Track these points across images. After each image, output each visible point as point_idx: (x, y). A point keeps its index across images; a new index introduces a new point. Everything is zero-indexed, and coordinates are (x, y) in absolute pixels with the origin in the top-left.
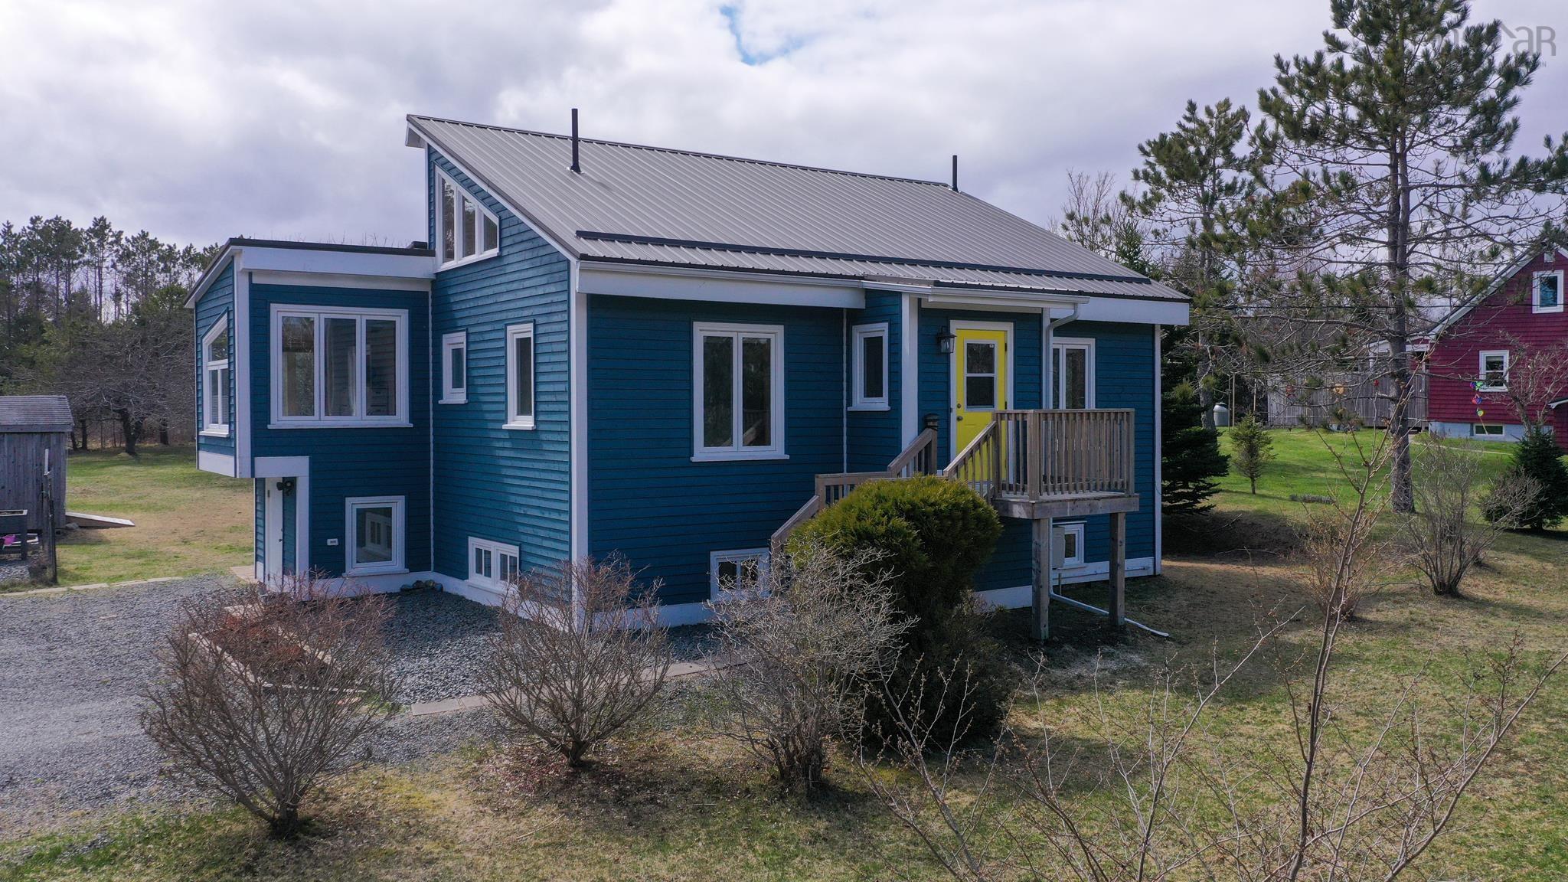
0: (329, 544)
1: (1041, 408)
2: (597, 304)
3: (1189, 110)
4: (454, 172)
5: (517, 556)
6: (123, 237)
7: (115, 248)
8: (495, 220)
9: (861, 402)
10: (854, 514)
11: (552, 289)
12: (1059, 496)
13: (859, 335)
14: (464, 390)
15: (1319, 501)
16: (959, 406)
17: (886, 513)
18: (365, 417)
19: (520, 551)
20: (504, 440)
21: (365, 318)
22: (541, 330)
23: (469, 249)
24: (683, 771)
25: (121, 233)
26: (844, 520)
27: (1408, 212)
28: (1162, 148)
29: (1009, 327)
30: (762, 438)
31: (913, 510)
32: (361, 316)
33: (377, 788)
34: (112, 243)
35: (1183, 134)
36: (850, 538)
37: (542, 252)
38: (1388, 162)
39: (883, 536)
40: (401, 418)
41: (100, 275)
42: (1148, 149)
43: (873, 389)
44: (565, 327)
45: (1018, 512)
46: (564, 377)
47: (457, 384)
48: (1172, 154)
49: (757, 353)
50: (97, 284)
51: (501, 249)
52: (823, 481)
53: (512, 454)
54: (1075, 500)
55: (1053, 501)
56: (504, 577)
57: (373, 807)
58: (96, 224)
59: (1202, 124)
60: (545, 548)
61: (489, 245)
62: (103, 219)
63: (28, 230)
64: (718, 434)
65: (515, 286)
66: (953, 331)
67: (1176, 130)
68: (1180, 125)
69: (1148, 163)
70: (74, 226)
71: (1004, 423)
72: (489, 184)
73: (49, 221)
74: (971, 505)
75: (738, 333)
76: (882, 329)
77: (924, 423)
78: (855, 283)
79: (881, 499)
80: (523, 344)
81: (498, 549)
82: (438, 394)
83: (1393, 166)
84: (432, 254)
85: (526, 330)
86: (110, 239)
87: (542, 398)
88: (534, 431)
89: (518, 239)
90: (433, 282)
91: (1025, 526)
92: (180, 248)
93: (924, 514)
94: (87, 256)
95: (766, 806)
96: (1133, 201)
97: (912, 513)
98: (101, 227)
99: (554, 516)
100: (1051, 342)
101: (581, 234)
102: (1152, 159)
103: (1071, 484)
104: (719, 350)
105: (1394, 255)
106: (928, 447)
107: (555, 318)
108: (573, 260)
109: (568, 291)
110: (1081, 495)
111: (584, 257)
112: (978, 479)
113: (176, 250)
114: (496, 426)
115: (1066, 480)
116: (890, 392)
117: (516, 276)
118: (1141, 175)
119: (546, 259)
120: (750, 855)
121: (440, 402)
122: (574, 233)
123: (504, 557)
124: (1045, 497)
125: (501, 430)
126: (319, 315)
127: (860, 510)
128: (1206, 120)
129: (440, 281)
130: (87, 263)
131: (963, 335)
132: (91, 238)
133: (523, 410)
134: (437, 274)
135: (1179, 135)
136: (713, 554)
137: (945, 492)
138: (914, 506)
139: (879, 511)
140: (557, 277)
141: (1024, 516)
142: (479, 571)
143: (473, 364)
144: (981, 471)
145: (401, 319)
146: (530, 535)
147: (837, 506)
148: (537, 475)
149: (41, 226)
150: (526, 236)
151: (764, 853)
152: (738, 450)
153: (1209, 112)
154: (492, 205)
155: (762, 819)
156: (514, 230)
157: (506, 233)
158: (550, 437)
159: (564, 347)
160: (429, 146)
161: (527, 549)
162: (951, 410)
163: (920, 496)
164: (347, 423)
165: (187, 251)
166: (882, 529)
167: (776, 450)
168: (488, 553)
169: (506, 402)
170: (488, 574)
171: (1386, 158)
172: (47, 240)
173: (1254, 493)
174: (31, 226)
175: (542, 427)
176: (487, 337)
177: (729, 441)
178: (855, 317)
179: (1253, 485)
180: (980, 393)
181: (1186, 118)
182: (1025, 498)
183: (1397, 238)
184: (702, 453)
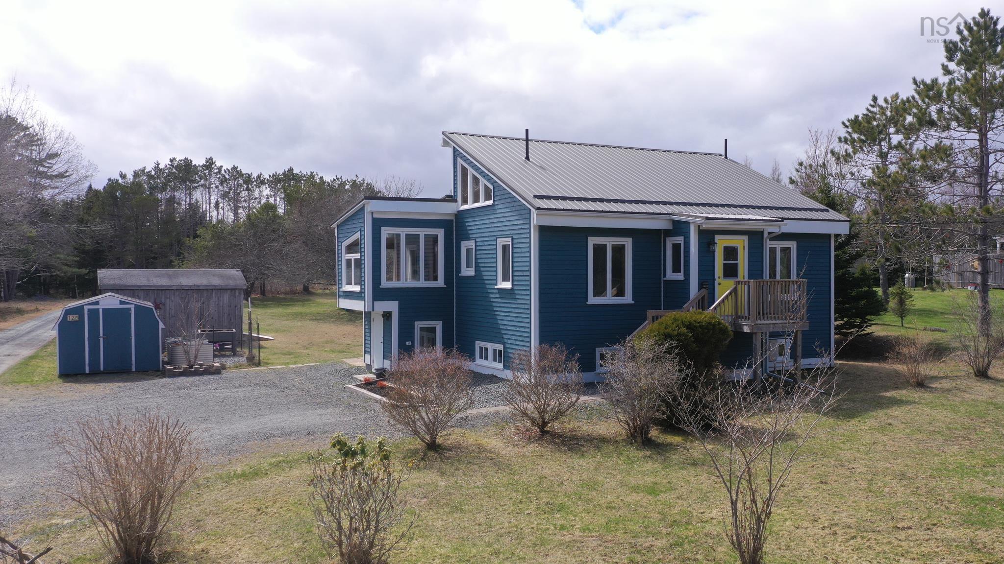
0: (407, 344)
1: (762, 278)
2: (543, 230)
3: (873, 100)
4: (468, 161)
5: (503, 350)
6: (223, 169)
7: (218, 176)
8: (491, 187)
9: (670, 276)
10: (664, 326)
11: (521, 222)
12: (767, 322)
13: (670, 242)
14: (474, 269)
15: (939, 330)
16: (719, 278)
17: (678, 326)
18: (424, 282)
19: (504, 347)
20: (495, 293)
21: (424, 233)
22: (515, 241)
23: (476, 200)
24: (588, 435)
25: (221, 167)
26: (659, 329)
27: (988, 168)
28: (855, 123)
29: (745, 238)
30: (620, 293)
31: (690, 325)
32: (422, 232)
33: (462, 437)
34: (216, 173)
35: (870, 114)
36: (661, 336)
37: (516, 204)
38: (978, 138)
39: (676, 336)
40: (440, 283)
41: (209, 193)
42: (848, 124)
43: (676, 269)
44: (528, 240)
45: (746, 329)
46: (528, 264)
47: (468, 266)
48: (861, 128)
49: (619, 251)
50: (208, 198)
51: (494, 201)
52: (650, 314)
53: (499, 300)
54: (774, 324)
55: (763, 324)
56: (495, 360)
57: (463, 443)
58: (207, 162)
59: (881, 107)
60: (517, 345)
61: (488, 198)
62: (211, 159)
63: (168, 166)
64: (600, 290)
65: (501, 220)
66: (716, 241)
67: (865, 112)
68: (868, 110)
69: (848, 132)
70: (194, 163)
71: (740, 286)
72: (489, 170)
73: (181, 161)
74: (717, 323)
75: (610, 242)
76: (680, 240)
77: (701, 286)
78: (667, 217)
79: (675, 320)
80: (505, 248)
81: (491, 346)
82: (459, 270)
83: (980, 141)
84: (456, 201)
85: (508, 241)
86: (216, 171)
87: (516, 274)
88: (512, 289)
89: (503, 197)
90: (456, 215)
91: (750, 336)
92: (255, 175)
93: (695, 326)
94: (202, 182)
95: (624, 446)
96: (839, 154)
97: (690, 326)
98: (210, 163)
99: (522, 329)
100: (768, 244)
101: (535, 196)
102: (850, 130)
103: (773, 316)
104: (600, 250)
105: (981, 191)
106: (703, 298)
107: (523, 236)
108: (533, 210)
109: (530, 223)
110: (778, 322)
111: (538, 209)
112: (726, 314)
113: (253, 177)
114: (492, 287)
115: (770, 314)
116: (684, 271)
117: (502, 215)
118: (843, 139)
119: (518, 208)
120: (619, 461)
121: (460, 275)
122: (532, 196)
123: (495, 350)
124: (759, 322)
125: (494, 289)
126: (403, 232)
127: (666, 324)
128: (884, 105)
129: (460, 215)
130: (202, 186)
131: (721, 242)
132: (204, 170)
133: (505, 279)
134: (458, 211)
135: (866, 115)
136: (597, 349)
137: (705, 317)
138: (690, 323)
139: (675, 325)
140: (524, 217)
141: (749, 331)
142: (481, 357)
143: (478, 256)
144: (728, 309)
145: (440, 233)
146: (510, 339)
147: (656, 323)
148: (513, 310)
149: (176, 163)
150: (507, 196)
151: (625, 460)
152: (609, 298)
153: (886, 101)
154: (489, 179)
155: (623, 450)
156: (501, 193)
157: (497, 194)
158: (520, 292)
159: (528, 250)
160: (454, 147)
161: (508, 346)
162: (715, 280)
163: (694, 318)
164: (416, 285)
165: (259, 177)
166: (676, 333)
167: (628, 298)
168: (486, 349)
169: (496, 276)
170: (486, 358)
171: (977, 136)
172: (180, 171)
173: (903, 326)
174: (170, 163)
175: (516, 288)
176: (486, 243)
177: (604, 294)
178: (667, 233)
179: (902, 322)
180: (730, 271)
181: (871, 105)
182: (749, 322)
183: (982, 181)
184: (592, 300)
